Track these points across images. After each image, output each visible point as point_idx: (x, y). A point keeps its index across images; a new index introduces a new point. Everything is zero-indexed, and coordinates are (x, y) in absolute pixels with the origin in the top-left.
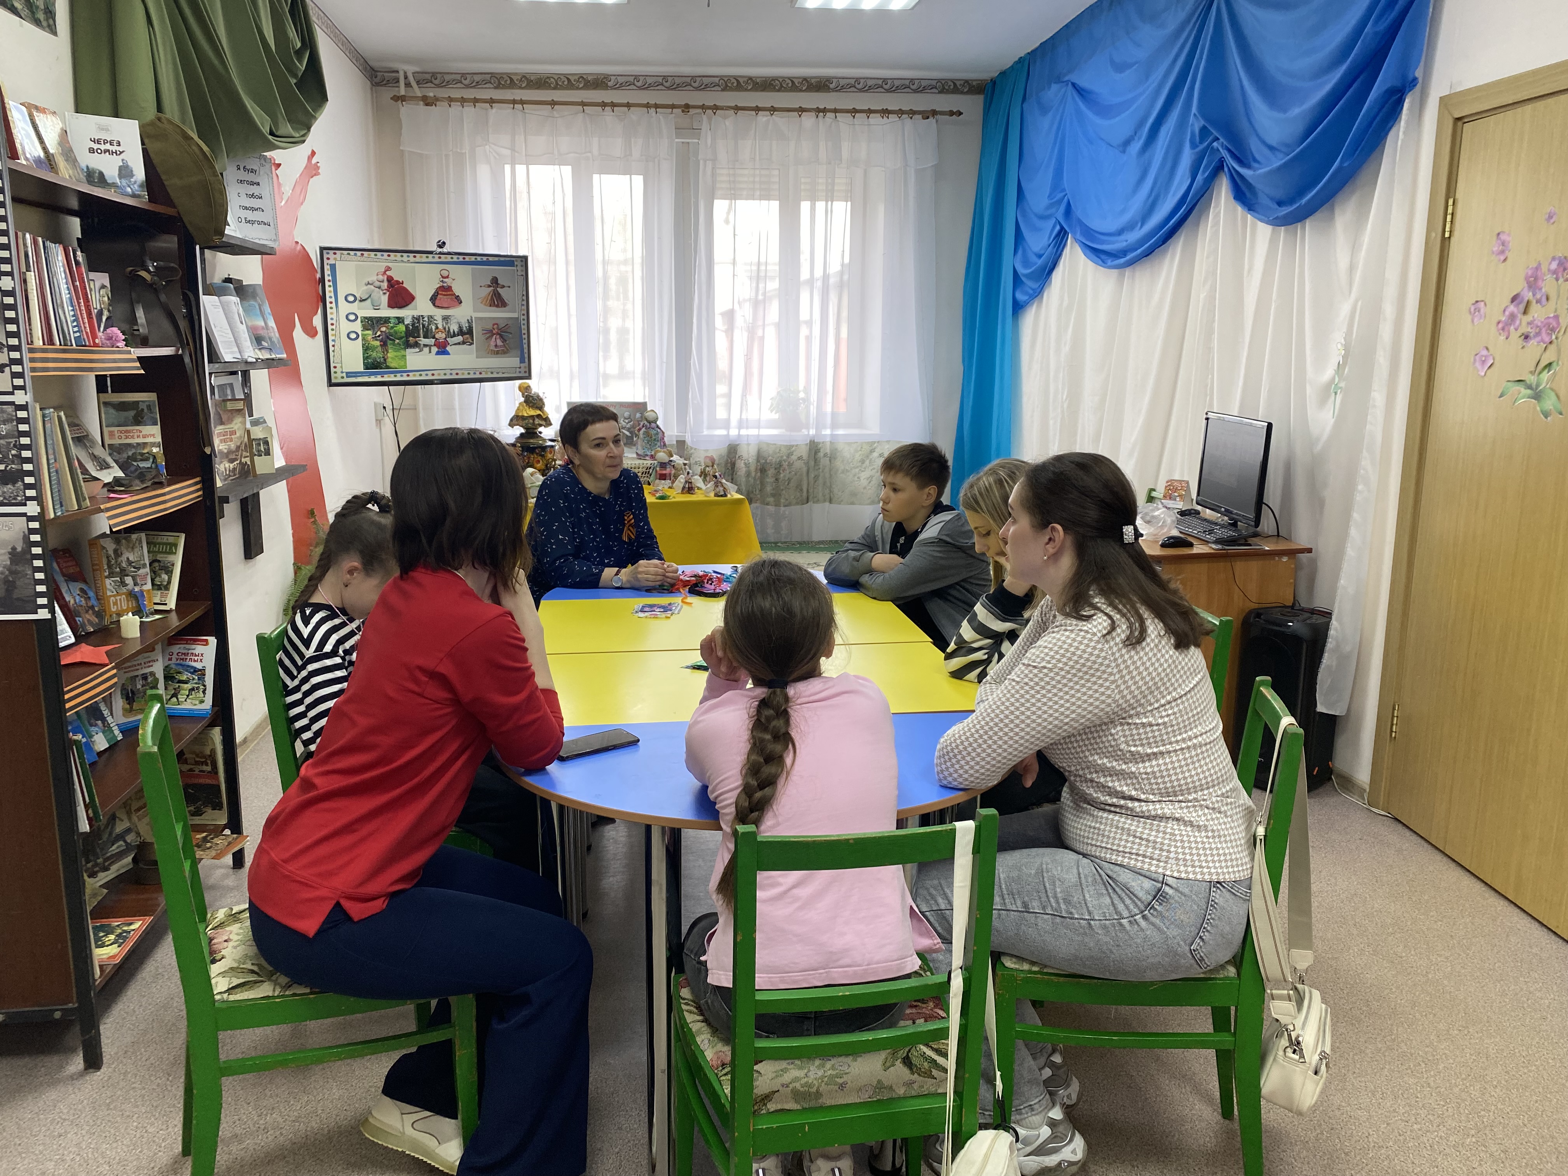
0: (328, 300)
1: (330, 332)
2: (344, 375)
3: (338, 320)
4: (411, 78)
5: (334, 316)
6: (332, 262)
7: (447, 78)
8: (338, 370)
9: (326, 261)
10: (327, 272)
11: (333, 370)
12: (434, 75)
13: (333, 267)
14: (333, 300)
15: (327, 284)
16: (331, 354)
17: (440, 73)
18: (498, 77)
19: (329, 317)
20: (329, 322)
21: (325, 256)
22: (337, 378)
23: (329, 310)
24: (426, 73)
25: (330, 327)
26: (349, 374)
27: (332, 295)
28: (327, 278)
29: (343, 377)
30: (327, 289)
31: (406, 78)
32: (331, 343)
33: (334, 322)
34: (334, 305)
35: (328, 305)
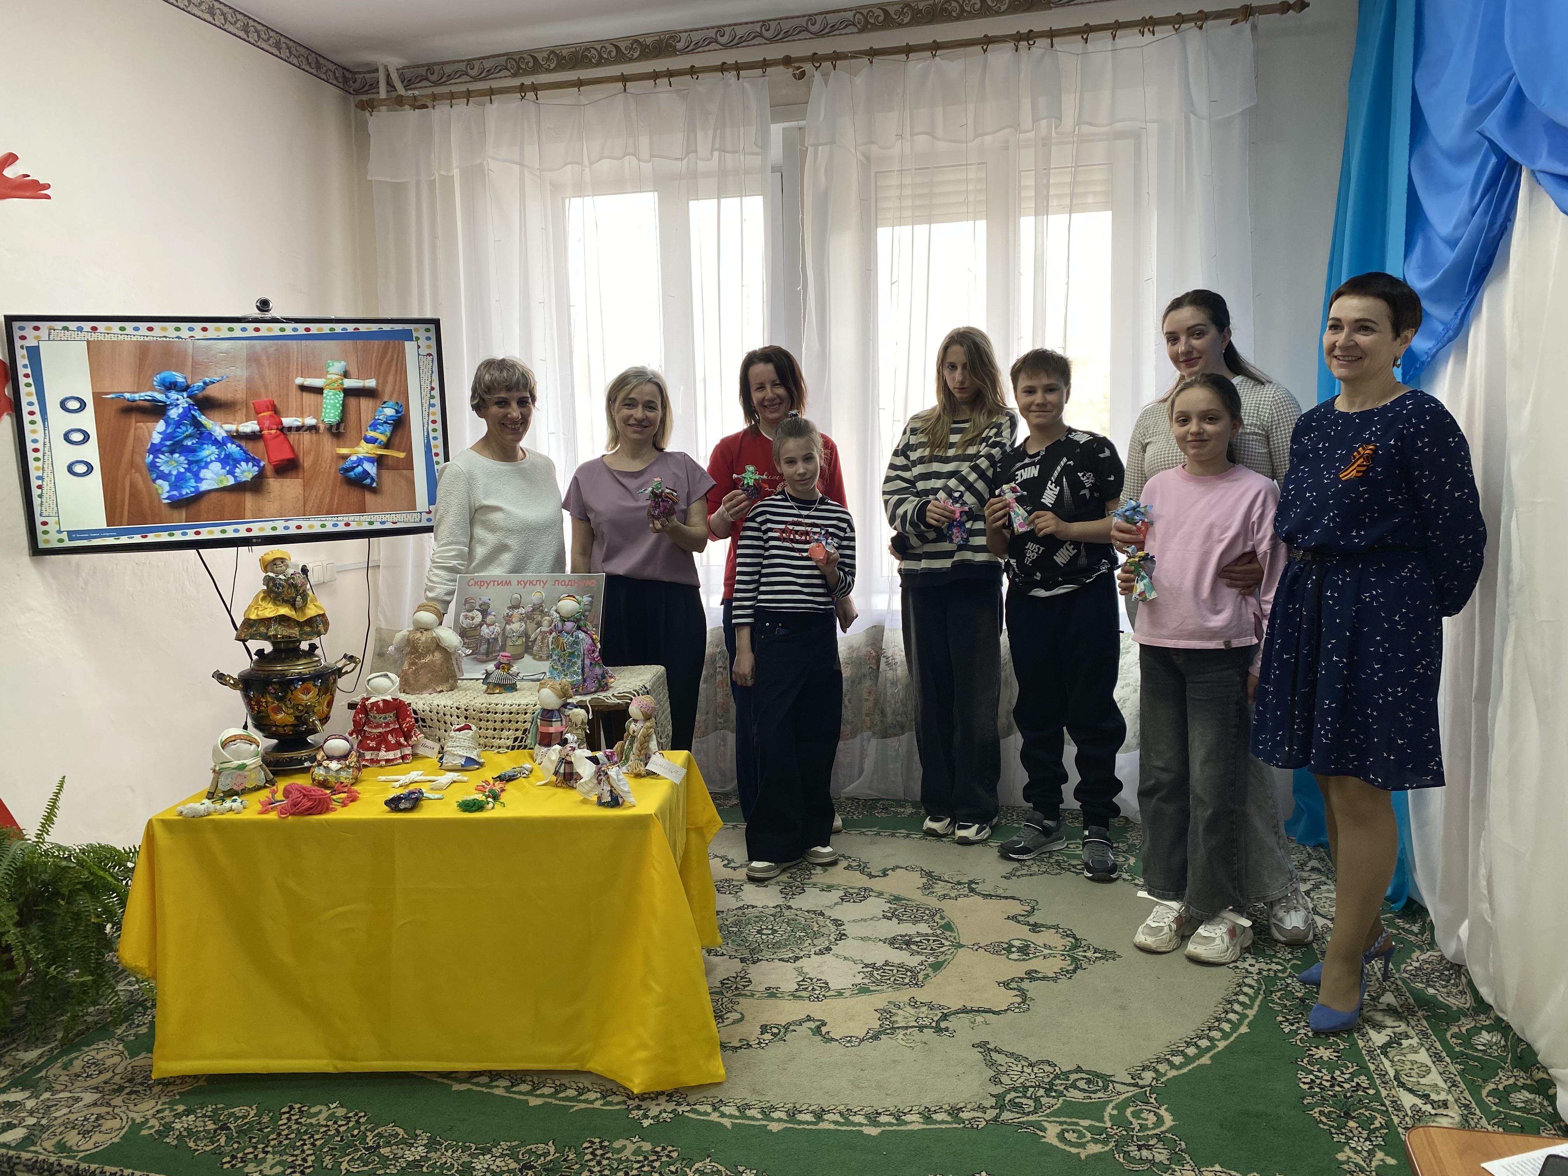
0: (25, 409)
1: (32, 465)
2: (64, 536)
3: (48, 443)
4: (394, 76)
5: (40, 436)
6: (31, 342)
7: (448, 69)
8: (52, 527)
9: (18, 343)
10: (22, 360)
11: (40, 528)
12: (430, 67)
13: (34, 354)
14: (36, 408)
15: (22, 381)
16: (36, 501)
17: (438, 64)
18: (517, 57)
19: (29, 437)
20: (30, 446)
21: (17, 333)
22: (49, 539)
23: (27, 427)
24: (418, 66)
25: (31, 455)
26: (73, 535)
27: (34, 399)
28: (21, 371)
29: (61, 541)
30: (23, 390)
31: (388, 76)
32: (34, 483)
33: (39, 446)
34: (37, 417)
35: (27, 418)
